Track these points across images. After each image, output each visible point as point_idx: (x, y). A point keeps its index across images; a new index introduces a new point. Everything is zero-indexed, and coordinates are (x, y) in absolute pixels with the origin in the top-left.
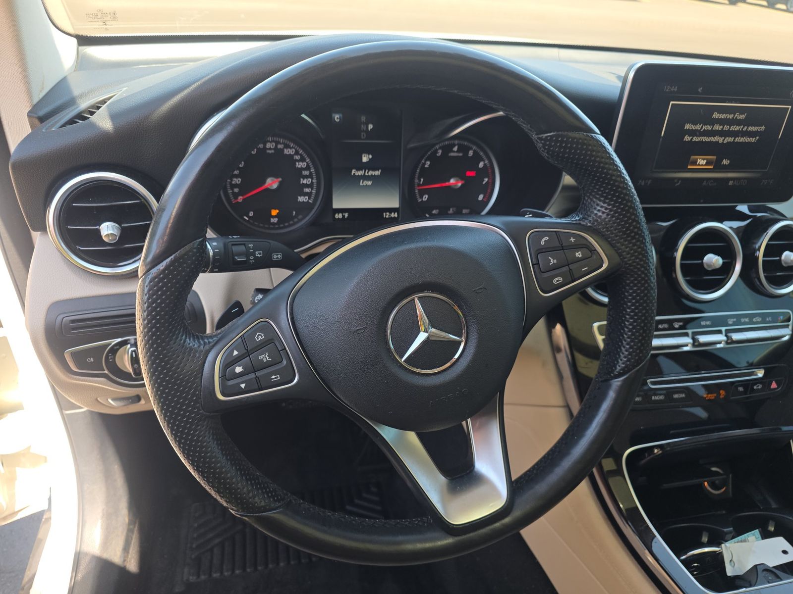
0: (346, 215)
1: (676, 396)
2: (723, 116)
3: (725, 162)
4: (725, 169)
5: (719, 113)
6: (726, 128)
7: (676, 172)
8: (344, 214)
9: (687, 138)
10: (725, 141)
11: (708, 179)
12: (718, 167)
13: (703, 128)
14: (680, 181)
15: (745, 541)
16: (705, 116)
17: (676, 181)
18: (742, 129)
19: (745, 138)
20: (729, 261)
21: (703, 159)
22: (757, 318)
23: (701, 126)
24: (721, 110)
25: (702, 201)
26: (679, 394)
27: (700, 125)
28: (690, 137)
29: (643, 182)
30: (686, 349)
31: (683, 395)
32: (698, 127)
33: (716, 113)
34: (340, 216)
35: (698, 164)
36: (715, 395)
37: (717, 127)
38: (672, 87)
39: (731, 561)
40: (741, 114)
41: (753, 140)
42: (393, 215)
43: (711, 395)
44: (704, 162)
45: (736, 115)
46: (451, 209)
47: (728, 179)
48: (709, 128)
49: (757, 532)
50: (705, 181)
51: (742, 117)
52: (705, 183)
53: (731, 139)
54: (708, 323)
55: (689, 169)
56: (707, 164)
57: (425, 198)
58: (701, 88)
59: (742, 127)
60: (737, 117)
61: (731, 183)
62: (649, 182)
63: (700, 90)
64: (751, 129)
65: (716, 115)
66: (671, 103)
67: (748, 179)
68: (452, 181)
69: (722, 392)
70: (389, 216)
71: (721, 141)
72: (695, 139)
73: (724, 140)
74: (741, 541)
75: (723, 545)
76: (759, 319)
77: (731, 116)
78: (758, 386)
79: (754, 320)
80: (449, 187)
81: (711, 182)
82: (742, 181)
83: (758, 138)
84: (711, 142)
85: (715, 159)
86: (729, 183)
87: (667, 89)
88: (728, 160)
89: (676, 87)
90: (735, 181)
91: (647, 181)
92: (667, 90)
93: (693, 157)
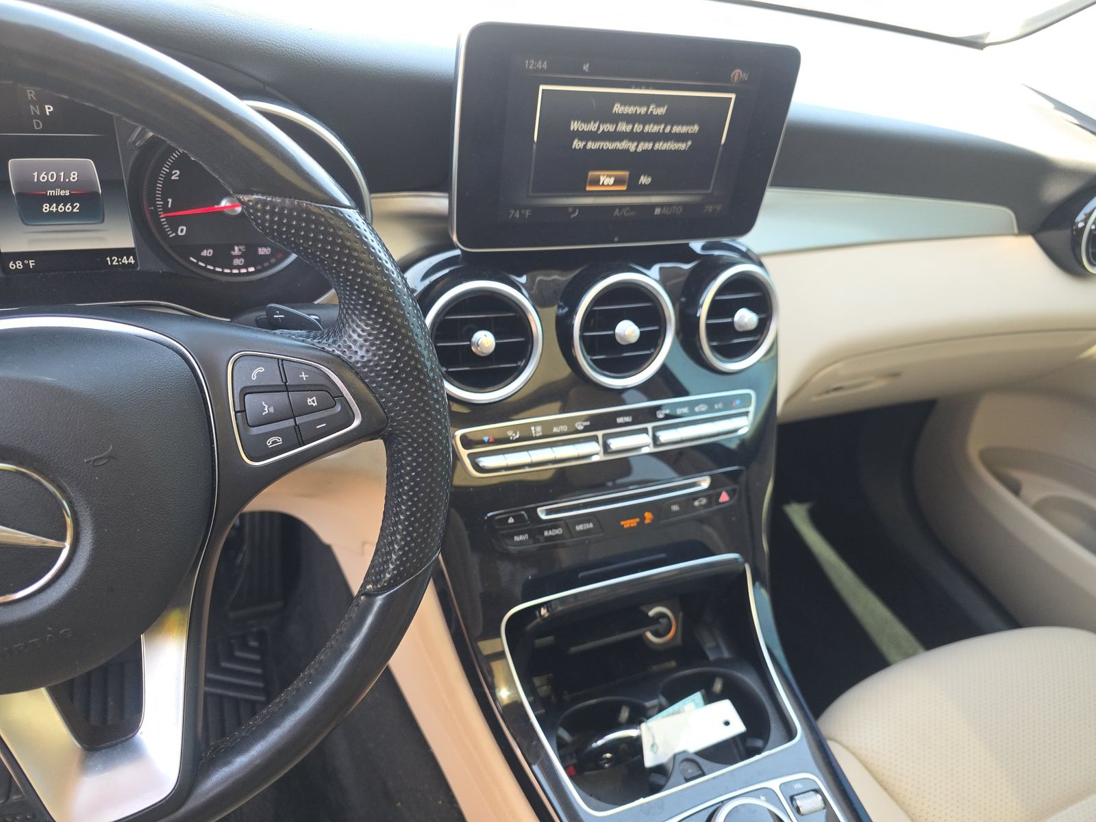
0: (31, 263)
1: (579, 528)
2: (630, 110)
3: (645, 180)
4: (644, 190)
5: (624, 104)
6: (638, 128)
7: (568, 197)
8: (26, 262)
9: (577, 144)
10: (639, 149)
11: (621, 207)
12: (634, 188)
13: (601, 130)
14: (577, 211)
15: (678, 712)
16: (601, 110)
17: (570, 210)
18: (664, 129)
19: (669, 143)
20: (656, 328)
21: (610, 176)
22: (701, 406)
23: (597, 125)
24: (626, 100)
25: (616, 239)
26: (585, 525)
27: (595, 122)
28: (582, 141)
29: (518, 212)
30: (595, 459)
31: (591, 525)
32: (592, 127)
33: (619, 106)
34: (19, 265)
35: (601, 183)
36: (638, 520)
37: (623, 127)
38: (538, 63)
39: (653, 745)
40: (658, 106)
41: (682, 146)
42: (125, 260)
43: (632, 521)
44: (611, 181)
45: (651, 110)
46: (236, 248)
47: (654, 206)
48: (609, 128)
49: (698, 696)
50: (617, 210)
51: (661, 111)
52: (617, 212)
53: (647, 146)
54: (628, 419)
55: (589, 191)
56: (616, 183)
57: (182, 230)
58: (588, 65)
59: (663, 126)
60: (652, 112)
61: (657, 211)
62: (528, 213)
63: (586, 67)
64: (677, 129)
65: (618, 108)
66: (542, 87)
67: (685, 206)
68: (224, 203)
69: (648, 516)
70: (118, 261)
71: (632, 149)
72: (591, 145)
73: (637, 146)
74: (673, 714)
75: (643, 726)
76: (703, 408)
77: (643, 110)
78: (700, 501)
79: (697, 409)
80: (221, 213)
81: (627, 211)
82: (674, 207)
83: (689, 143)
84: (616, 151)
85: (627, 176)
86: (654, 211)
87: (530, 64)
88: (648, 176)
89: (545, 63)
90: (664, 208)
91: (523, 211)
92: (531, 67)
93: (592, 174)
